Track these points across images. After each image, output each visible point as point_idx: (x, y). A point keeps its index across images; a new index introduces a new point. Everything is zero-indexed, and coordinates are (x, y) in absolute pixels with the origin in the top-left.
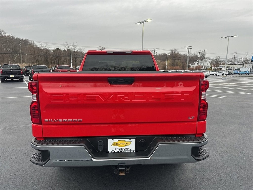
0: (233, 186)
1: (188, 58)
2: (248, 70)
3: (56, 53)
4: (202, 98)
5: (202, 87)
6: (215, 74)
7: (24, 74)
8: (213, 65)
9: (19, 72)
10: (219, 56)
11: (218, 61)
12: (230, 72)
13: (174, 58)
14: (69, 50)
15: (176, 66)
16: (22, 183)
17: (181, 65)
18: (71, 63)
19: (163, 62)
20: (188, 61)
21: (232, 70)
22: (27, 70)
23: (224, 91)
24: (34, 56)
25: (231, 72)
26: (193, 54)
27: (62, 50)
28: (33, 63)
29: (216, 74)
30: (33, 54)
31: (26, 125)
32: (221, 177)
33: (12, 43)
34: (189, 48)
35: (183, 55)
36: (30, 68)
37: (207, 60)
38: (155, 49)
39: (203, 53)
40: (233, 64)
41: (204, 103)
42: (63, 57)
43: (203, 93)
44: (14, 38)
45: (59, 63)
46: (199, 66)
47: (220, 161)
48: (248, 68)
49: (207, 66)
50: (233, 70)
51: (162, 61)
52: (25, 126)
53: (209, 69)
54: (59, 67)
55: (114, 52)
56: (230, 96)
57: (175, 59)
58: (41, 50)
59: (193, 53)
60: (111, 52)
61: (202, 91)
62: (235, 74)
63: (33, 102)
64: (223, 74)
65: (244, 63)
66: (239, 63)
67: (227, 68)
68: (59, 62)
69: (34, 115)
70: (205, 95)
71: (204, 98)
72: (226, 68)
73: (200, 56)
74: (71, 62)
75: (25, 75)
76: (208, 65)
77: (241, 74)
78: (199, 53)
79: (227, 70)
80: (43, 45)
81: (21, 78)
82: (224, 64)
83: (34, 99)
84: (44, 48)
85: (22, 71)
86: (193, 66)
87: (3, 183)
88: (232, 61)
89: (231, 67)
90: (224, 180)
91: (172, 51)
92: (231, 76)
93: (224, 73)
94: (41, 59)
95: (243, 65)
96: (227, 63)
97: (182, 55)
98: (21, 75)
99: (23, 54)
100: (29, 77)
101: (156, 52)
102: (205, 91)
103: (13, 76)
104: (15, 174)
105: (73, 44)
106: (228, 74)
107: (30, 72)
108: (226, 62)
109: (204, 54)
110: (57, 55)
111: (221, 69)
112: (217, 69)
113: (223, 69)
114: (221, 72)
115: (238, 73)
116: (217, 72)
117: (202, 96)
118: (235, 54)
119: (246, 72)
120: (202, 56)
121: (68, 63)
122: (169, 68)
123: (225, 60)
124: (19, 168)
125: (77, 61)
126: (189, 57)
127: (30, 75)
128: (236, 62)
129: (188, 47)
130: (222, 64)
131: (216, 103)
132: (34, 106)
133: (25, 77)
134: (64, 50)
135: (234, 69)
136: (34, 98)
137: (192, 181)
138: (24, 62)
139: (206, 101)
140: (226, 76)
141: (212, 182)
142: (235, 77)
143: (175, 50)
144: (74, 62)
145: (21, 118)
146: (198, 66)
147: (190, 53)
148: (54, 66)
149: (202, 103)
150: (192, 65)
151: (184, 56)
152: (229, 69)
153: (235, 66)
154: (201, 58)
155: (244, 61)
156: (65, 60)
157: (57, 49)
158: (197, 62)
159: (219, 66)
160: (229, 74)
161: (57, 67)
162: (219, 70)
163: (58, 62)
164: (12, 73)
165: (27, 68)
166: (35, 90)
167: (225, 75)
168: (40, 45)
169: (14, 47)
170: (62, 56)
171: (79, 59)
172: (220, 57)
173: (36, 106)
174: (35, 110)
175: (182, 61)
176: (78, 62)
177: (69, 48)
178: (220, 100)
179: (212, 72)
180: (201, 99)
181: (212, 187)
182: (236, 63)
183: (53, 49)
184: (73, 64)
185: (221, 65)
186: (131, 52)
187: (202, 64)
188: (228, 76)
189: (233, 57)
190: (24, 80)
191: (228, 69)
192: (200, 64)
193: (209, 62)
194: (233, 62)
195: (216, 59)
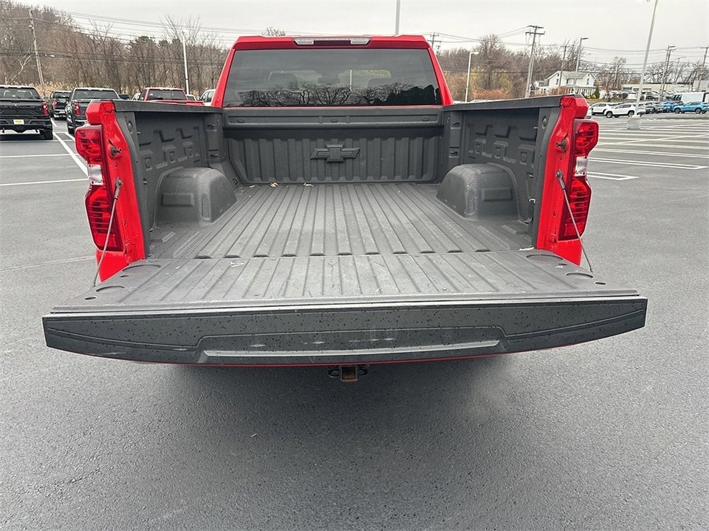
0: (639, 411)
1: (531, 64)
2: (703, 101)
3: (139, 53)
4: (576, 175)
5: (577, 141)
6: (608, 112)
7: (53, 116)
8: (603, 84)
9: (36, 108)
10: (623, 57)
11: (617, 74)
12: (650, 105)
13: (489, 63)
14: (177, 42)
15: (496, 89)
16: (81, 405)
17: (510, 84)
18: (187, 81)
19: (456, 76)
20: (530, 75)
21: (656, 99)
22: (59, 104)
23: (630, 162)
24: (76, 60)
25: (654, 105)
26: (546, 51)
27: (157, 42)
28: (74, 81)
29: (611, 112)
30: (71, 55)
31: (76, 259)
32: (609, 388)
33: (7, 20)
34: (535, 34)
35: (516, 53)
36: (68, 99)
37: (587, 69)
38: (434, 35)
39: (576, 50)
40: (661, 81)
41: (581, 189)
42: (162, 65)
43: (579, 159)
44: (10, 4)
45: (152, 81)
46: (562, 88)
47: (608, 347)
48: (705, 95)
49: (585, 89)
50: (662, 100)
51: (453, 72)
52: (72, 260)
53: (592, 98)
54: (151, 94)
55: (317, 39)
56: (646, 176)
57: (493, 68)
58: (93, 41)
59: (546, 47)
60: (307, 40)
61: (576, 153)
62: (665, 111)
63: (94, 188)
64: (630, 111)
65: (695, 77)
66: (680, 80)
67: (644, 93)
68: (152, 78)
69: (100, 226)
70: (585, 164)
71: (582, 175)
72: (640, 95)
73: (566, 56)
74: (187, 78)
75: (56, 119)
76: (588, 84)
77: (683, 112)
78: (563, 49)
79: (642, 99)
80: (98, 27)
81: (46, 128)
82: (636, 81)
83: (97, 181)
84: (102, 34)
85: (45, 107)
86: (544, 88)
87: (33, 406)
88: (658, 73)
89: (655, 89)
90: (618, 395)
91: (485, 41)
92: (652, 119)
93: (632, 108)
94: (98, 69)
95: (692, 84)
96: (645, 78)
97: (513, 54)
98: (45, 118)
99: (42, 55)
100: (69, 124)
101: (438, 44)
102: (587, 155)
103: (22, 122)
104: (62, 383)
105: (190, 22)
106: (644, 111)
107: (69, 108)
108: (642, 75)
109: (579, 51)
110: (143, 58)
111: (625, 96)
112: (614, 98)
113: (630, 97)
114: (624, 107)
115: (674, 110)
116: (613, 105)
117: (578, 168)
118: (669, 50)
119: (698, 106)
120: (573, 56)
121: (177, 83)
122: (475, 94)
123: (639, 69)
124: (69, 370)
125: (202, 75)
126: (535, 61)
127: (72, 118)
128: (671, 77)
129: (533, 30)
130: (630, 83)
131: (606, 196)
132: (97, 199)
133: (56, 126)
134: (164, 43)
135: (664, 98)
136: (94, 176)
137: (531, 397)
138: (48, 79)
139: (587, 182)
140: (638, 119)
141: (584, 400)
142: (665, 120)
143: (495, 39)
144: (195, 79)
145: (58, 240)
146: (559, 89)
147: (536, 48)
148: (138, 90)
149: (575, 190)
150: (541, 84)
151: (520, 58)
152: (650, 98)
153: (668, 88)
154: (570, 65)
155: (694, 72)
156: (167, 72)
157: (143, 38)
158: (556, 77)
159: (619, 89)
160: (647, 112)
161: (147, 94)
162: (618, 100)
163: (149, 79)
164: (19, 112)
165: (60, 97)
166: (95, 152)
167: (635, 116)
168: (92, 28)
169: (14, 32)
170: (159, 60)
171: (207, 69)
172: (624, 61)
173: (102, 199)
174: (100, 210)
175: (513, 73)
176: (205, 78)
177: (176, 34)
178: (618, 187)
179: (600, 105)
180: (572, 176)
181: (584, 413)
182: (669, 77)
183: (129, 38)
184: (193, 84)
185: (625, 86)
186: (367, 40)
187: (571, 83)
188: (646, 118)
189: (664, 59)
190: (54, 133)
191: (645, 96)
192: (563, 83)
193: (590, 77)
194: (662, 74)
195: (612, 66)
